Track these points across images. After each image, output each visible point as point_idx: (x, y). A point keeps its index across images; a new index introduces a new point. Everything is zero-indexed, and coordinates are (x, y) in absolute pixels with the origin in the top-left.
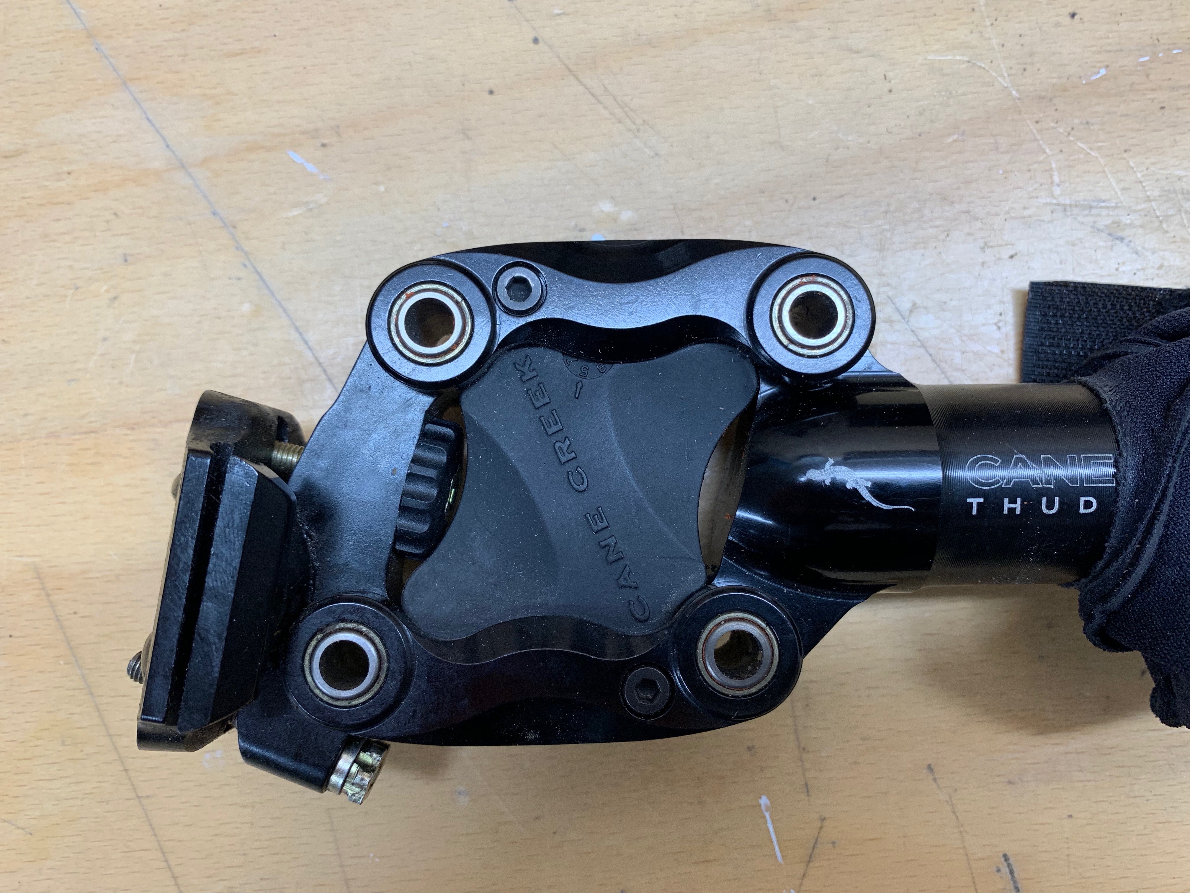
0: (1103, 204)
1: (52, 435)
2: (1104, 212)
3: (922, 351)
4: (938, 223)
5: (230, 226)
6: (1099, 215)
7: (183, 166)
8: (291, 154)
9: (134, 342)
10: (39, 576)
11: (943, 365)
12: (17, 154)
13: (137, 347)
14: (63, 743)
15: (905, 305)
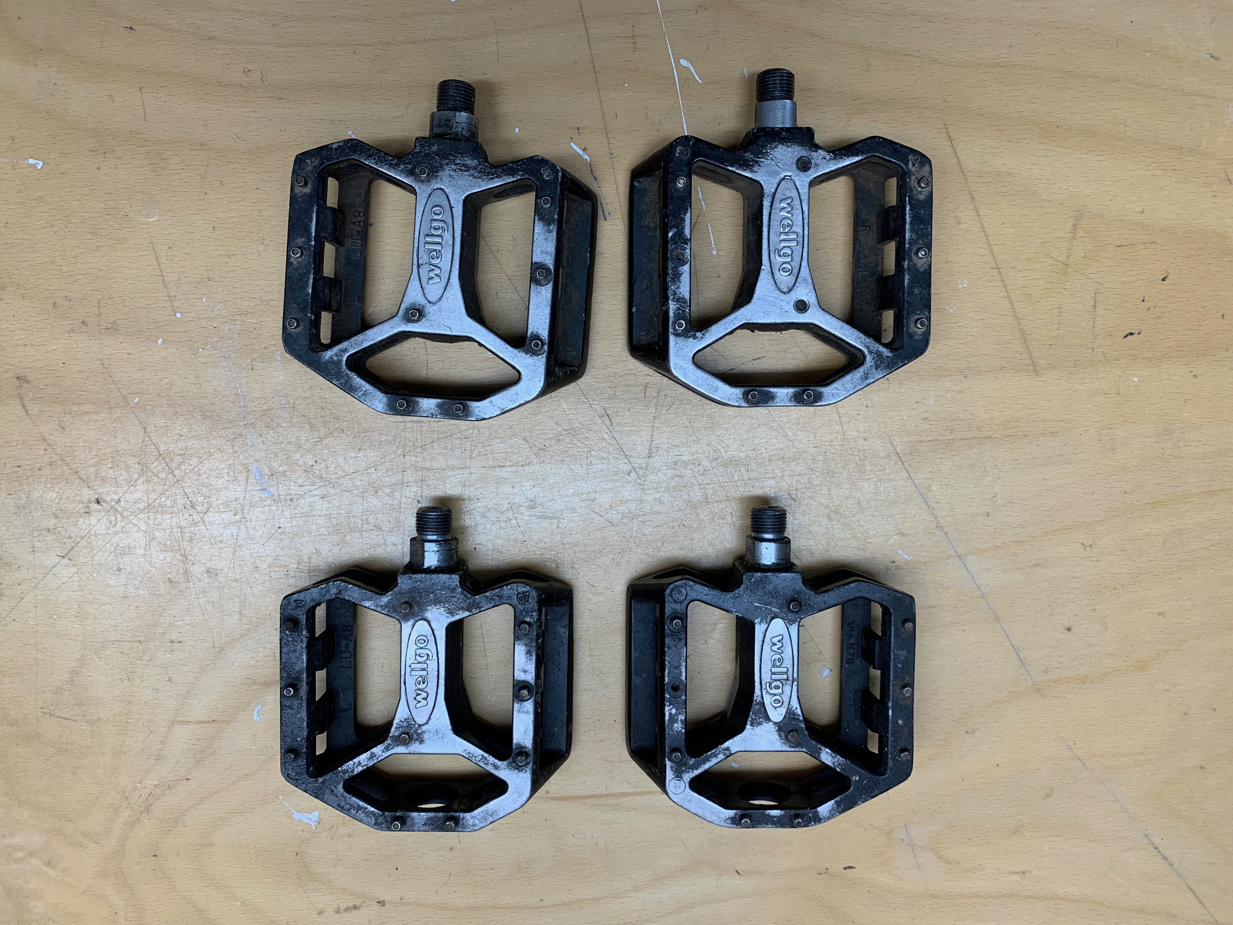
1: (1027, 436)
2: (538, 514)
3: (627, 454)
4: (615, 512)
5: (940, 527)
6: (540, 512)
7: (959, 556)
8: (908, 558)
9: (986, 476)
10: (1036, 372)
11: (618, 447)
12: (1034, 566)
13: (985, 474)
14: (1030, 295)
15: (633, 474)
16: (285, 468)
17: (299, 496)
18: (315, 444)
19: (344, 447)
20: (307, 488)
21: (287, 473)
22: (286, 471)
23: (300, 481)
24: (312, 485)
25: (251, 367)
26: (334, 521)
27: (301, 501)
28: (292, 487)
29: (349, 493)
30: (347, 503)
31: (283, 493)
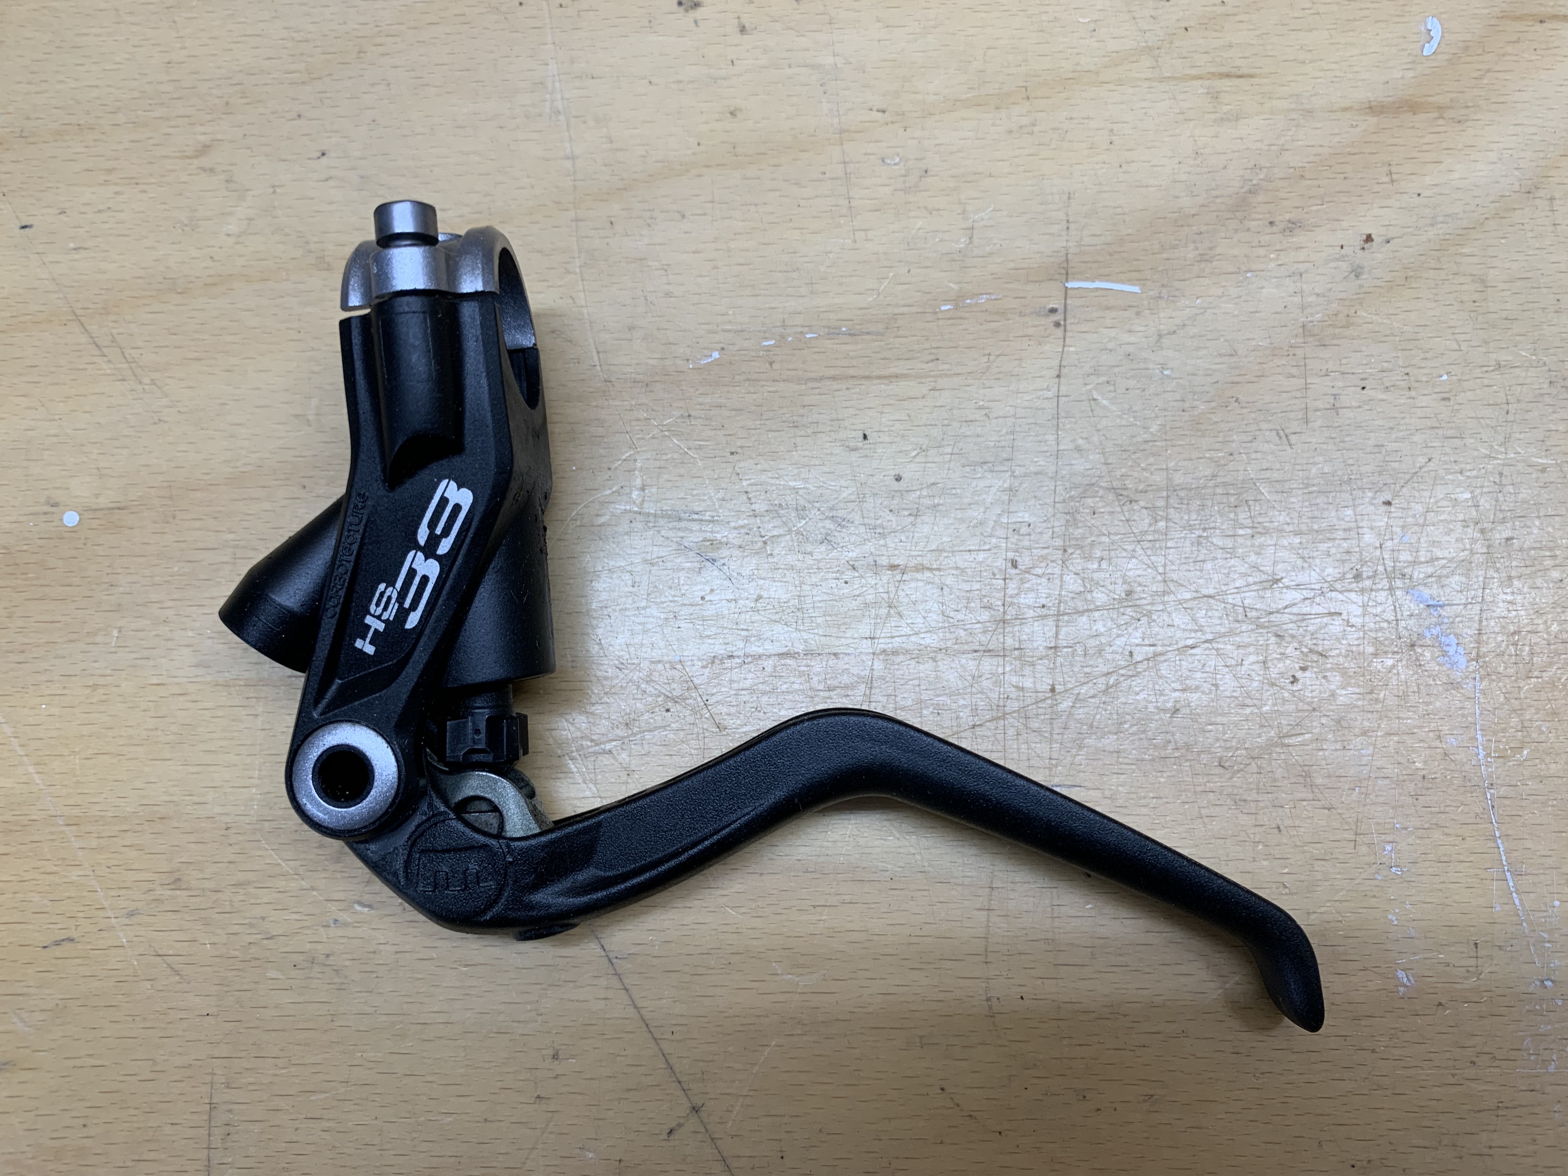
0: (696, 517)
2: (695, 526)
6: (689, 530)
16: (1377, 664)
17: (1338, 586)
18: (1298, 730)
19: (1219, 719)
20: (1316, 609)
21: (1370, 650)
22: (1375, 655)
23: (1336, 627)
24: (1303, 617)
25: (1481, 952)
26: (1243, 516)
27: (1331, 572)
28: (1359, 611)
29: (1205, 592)
30: (1209, 566)
31: (1382, 596)
